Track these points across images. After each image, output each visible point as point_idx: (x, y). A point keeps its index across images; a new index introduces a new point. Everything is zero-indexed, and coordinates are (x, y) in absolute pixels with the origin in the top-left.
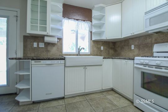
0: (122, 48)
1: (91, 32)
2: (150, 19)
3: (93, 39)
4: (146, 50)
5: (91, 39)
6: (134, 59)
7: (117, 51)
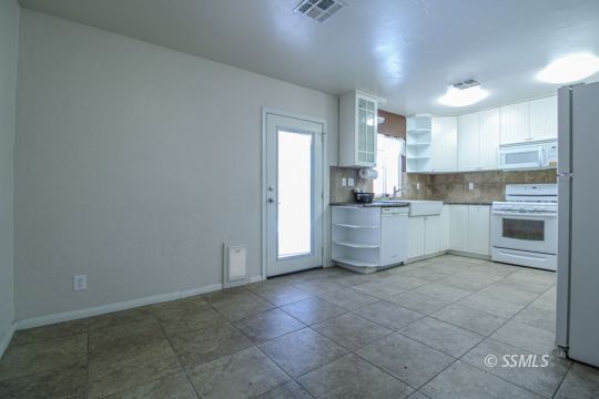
0: (450, 187)
1: (403, 158)
2: (507, 155)
3: (408, 170)
4: (493, 191)
5: (404, 169)
6: (491, 204)
7: (438, 191)
